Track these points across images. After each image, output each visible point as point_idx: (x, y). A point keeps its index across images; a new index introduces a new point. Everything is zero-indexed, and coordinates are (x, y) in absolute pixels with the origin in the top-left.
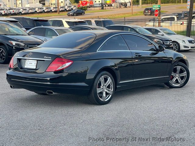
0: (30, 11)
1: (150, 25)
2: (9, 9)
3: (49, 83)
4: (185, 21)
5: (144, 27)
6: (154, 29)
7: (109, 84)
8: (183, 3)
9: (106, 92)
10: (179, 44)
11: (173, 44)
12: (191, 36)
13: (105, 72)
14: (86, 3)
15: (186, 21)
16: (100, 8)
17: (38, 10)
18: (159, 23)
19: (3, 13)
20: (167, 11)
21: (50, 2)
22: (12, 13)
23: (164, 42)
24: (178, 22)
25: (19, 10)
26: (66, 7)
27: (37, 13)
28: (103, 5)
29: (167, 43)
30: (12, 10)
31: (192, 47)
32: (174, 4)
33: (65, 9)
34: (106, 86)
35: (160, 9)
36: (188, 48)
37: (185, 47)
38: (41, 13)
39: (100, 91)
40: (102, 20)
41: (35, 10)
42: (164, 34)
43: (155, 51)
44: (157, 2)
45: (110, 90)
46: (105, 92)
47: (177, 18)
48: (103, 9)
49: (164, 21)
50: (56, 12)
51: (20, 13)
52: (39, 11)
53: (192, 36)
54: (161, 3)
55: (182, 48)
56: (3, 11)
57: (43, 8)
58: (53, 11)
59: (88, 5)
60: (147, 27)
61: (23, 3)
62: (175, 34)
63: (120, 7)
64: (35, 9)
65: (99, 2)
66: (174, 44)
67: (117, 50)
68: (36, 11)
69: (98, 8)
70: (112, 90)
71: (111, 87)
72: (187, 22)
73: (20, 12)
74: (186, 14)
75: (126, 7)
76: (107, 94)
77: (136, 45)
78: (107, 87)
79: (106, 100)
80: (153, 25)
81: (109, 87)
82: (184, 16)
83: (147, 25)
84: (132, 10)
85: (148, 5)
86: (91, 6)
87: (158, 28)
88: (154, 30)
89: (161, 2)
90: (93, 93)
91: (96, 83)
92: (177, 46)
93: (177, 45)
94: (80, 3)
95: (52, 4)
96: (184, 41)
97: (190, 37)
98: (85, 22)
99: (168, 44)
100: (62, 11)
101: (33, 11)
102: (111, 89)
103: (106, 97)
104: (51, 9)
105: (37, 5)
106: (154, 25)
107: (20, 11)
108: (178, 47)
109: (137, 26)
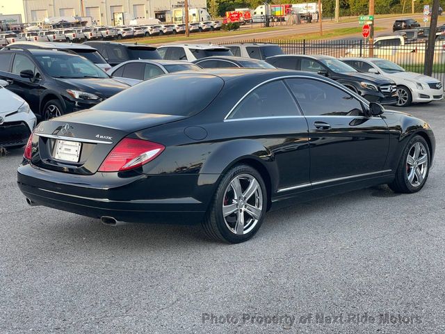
0: (137, 32)
1: (354, 53)
2: (100, 30)
3: (107, 200)
4: (421, 45)
5: (342, 58)
6: (361, 62)
7: (254, 194)
8: (415, 12)
9: (245, 213)
10: (409, 91)
11: (398, 90)
12: (433, 74)
13: (243, 167)
14: (238, 17)
15: (424, 44)
16: (263, 24)
17: (151, 30)
18: (371, 49)
19: (89, 37)
20: (386, 26)
21: (173, 16)
22: (106, 35)
23: (381, 87)
24: (409, 48)
25: (118, 30)
26: (202, 24)
27: (150, 35)
28: (269, 19)
29: (387, 89)
30: (105, 31)
31: (435, 97)
32: (397, 15)
33: (200, 28)
34: (245, 198)
35: (373, 24)
36: (429, 97)
37: (422, 96)
38: (156, 35)
39: (230, 212)
40: (259, 45)
41: (146, 30)
42: (381, 71)
43: (360, 114)
44: (368, 11)
45: (256, 207)
46: (243, 213)
47: (405, 39)
48: (268, 26)
49: (381, 45)
50: (182, 32)
51: (119, 37)
52: (153, 32)
53: (436, 74)
54: (375, 14)
55: (416, 98)
56: (89, 33)
57: (159, 27)
58: (178, 31)
59: (242, 19)
60: (348, 58)
61: (126, 18)
62: (401, 71)
63: (299, 22)
64: (145, 28)
65: (262, 13)
66: (400, 91)
67: (273, 115)
68: (147, 32)
69: (259, 25)
70: (260, 208)
71: (257, 201)
72: (426, 46)
73: (120, 35)
74: (421, 32)
75: (310, 22)
76: (247, 216)
77: (325, 95)
78: (248, 202)
79: (245, 232)
80: (359, 53)
81: (252, 201)
82: (418, 36)
83: (347, 54)
84: (321, 27)
85: (351, 17)
86: (248, 21)
87: (369, 61)
88: (360, 64)
89: (375, 11)
90: (214, 216)
91: (222, 192)
92: (406, 95)
93: (406, 92)
94: (228, 16)
95: (176, 19)
96: (420, 85)
97: (431, 76)
98: (228, 50)
99: (389, 90)
100: (194, 31)
101: (142, 32)
102: (258, 207)
103: (245, 224)
104: (174, 28)
105: (150, 21)
106: (361, 54)
107: (119, 32)
108: (407, 97)
109: (328, 56)
